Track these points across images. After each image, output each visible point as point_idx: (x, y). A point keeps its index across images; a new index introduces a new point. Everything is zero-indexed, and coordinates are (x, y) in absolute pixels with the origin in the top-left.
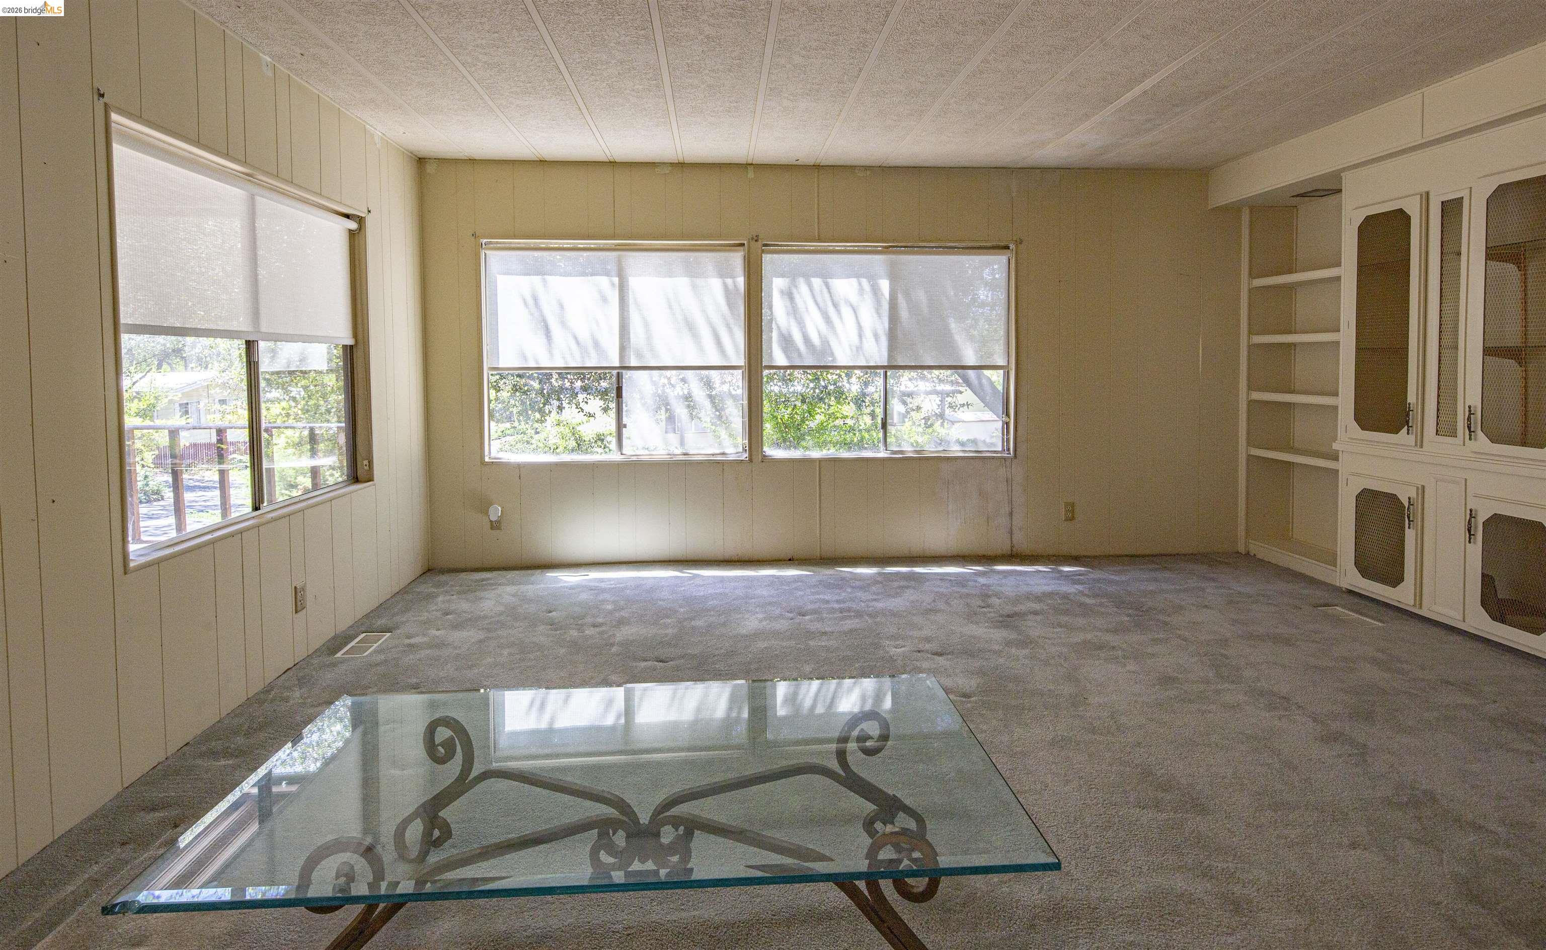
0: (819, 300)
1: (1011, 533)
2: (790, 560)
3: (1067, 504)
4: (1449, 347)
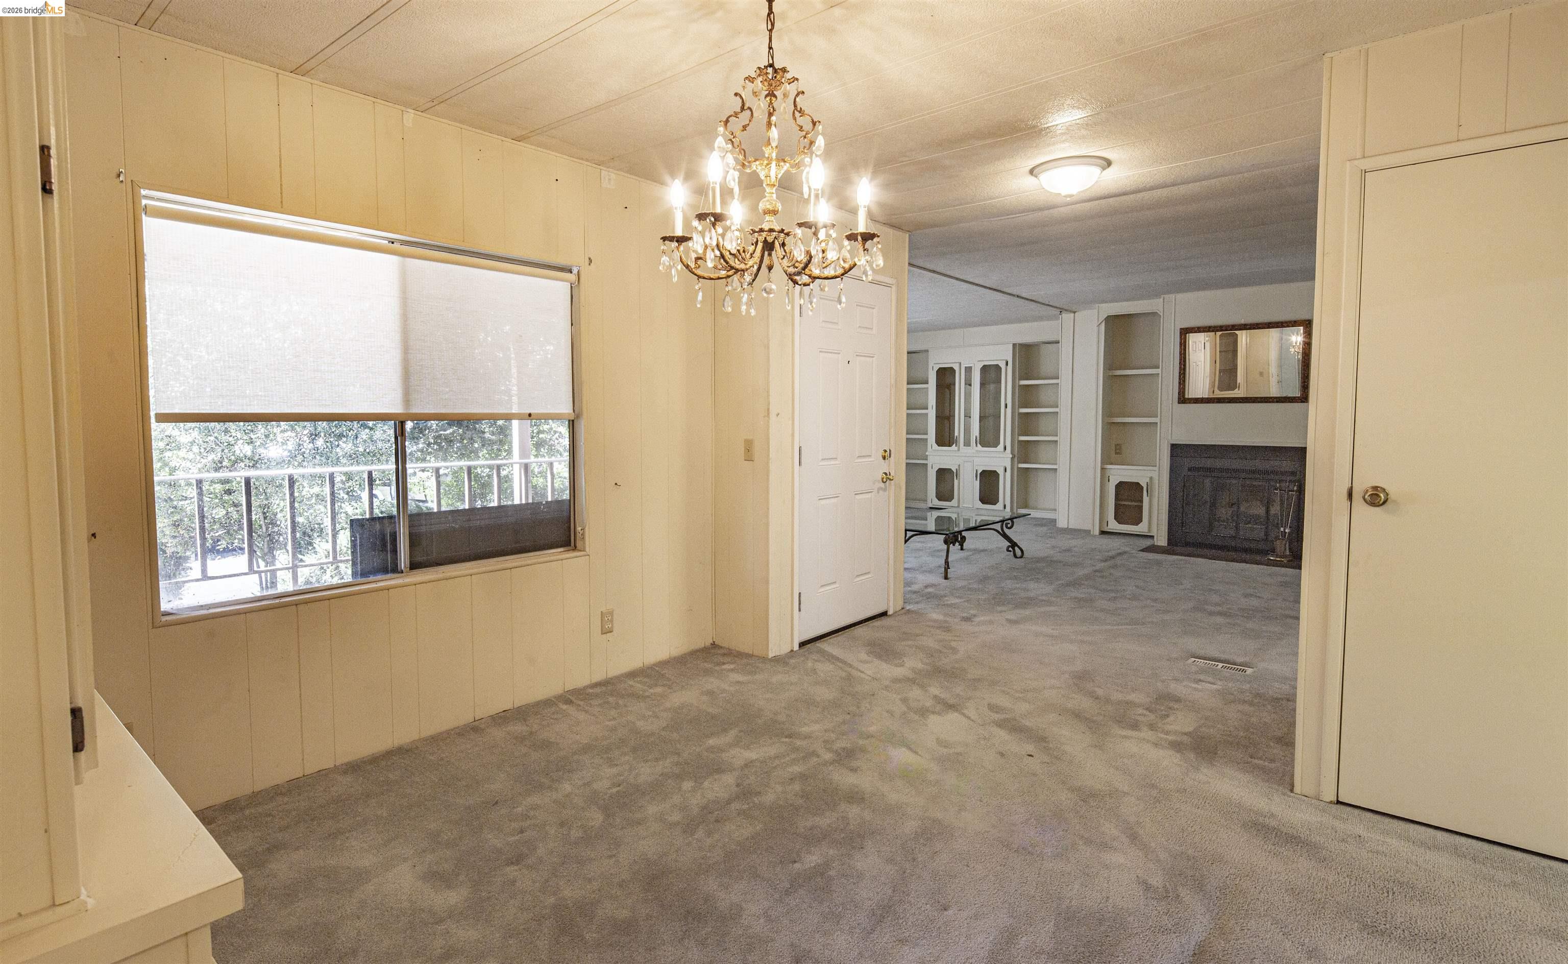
4: (968, 416)
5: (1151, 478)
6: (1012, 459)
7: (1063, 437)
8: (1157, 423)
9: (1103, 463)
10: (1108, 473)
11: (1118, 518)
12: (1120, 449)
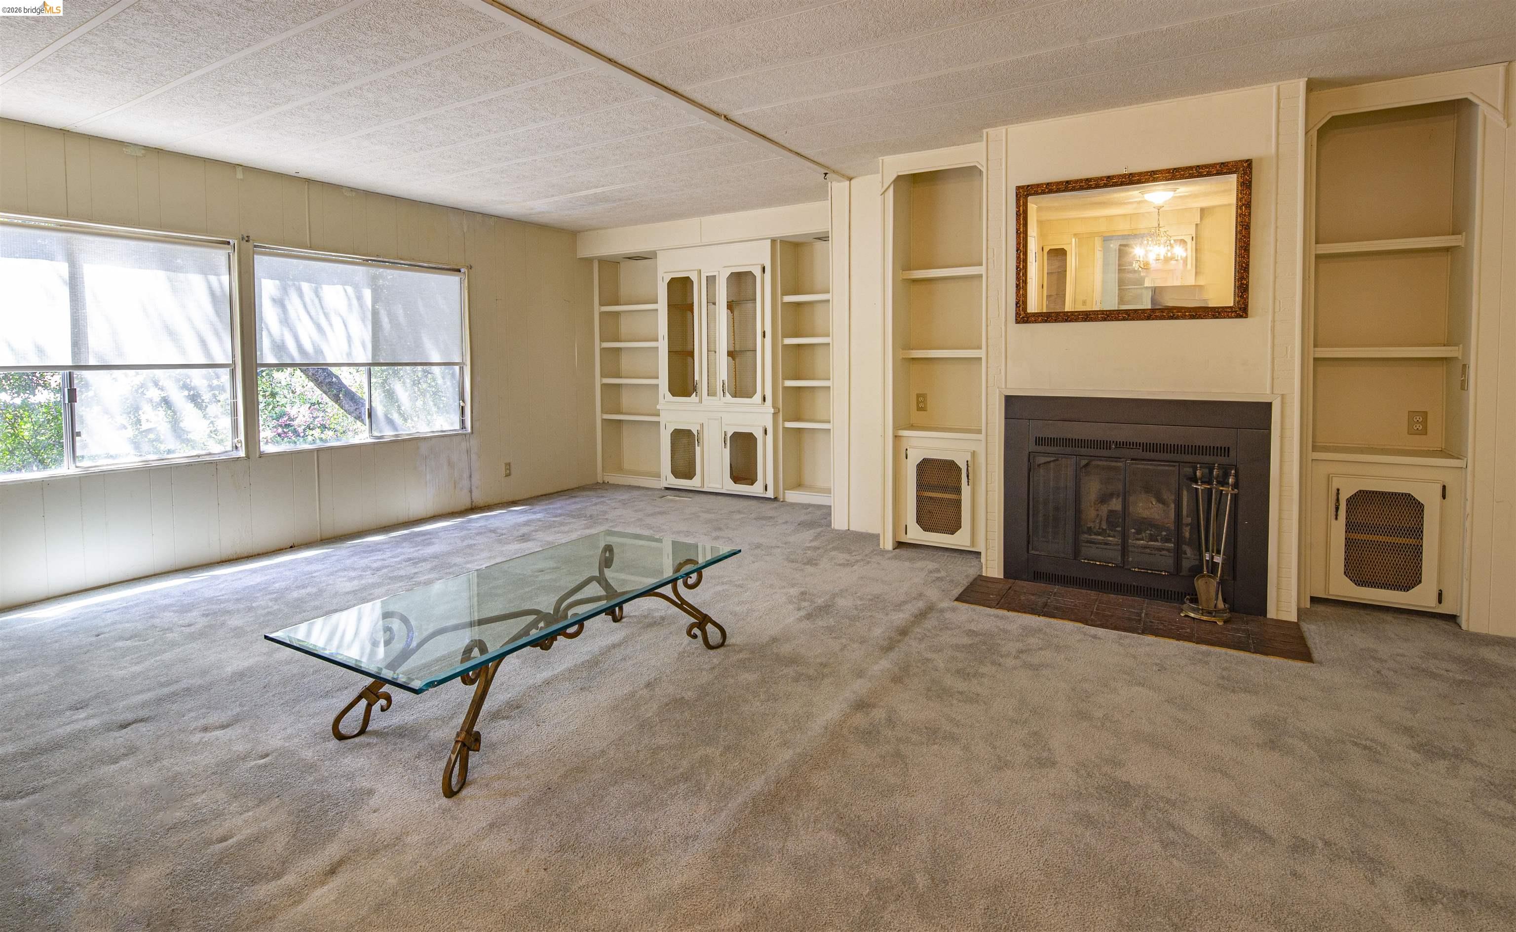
0: (313, 313)
1: (471, 492)
2: (291, 547)
3: (506, 464)
4: (712, 350)
5: (974, 454)
6: (775, 414)
7: (837, 382)
8: (980, 359)
9: (897, 427)
10: (904, 444)
11: (925, 521)
12: (925, 402)
